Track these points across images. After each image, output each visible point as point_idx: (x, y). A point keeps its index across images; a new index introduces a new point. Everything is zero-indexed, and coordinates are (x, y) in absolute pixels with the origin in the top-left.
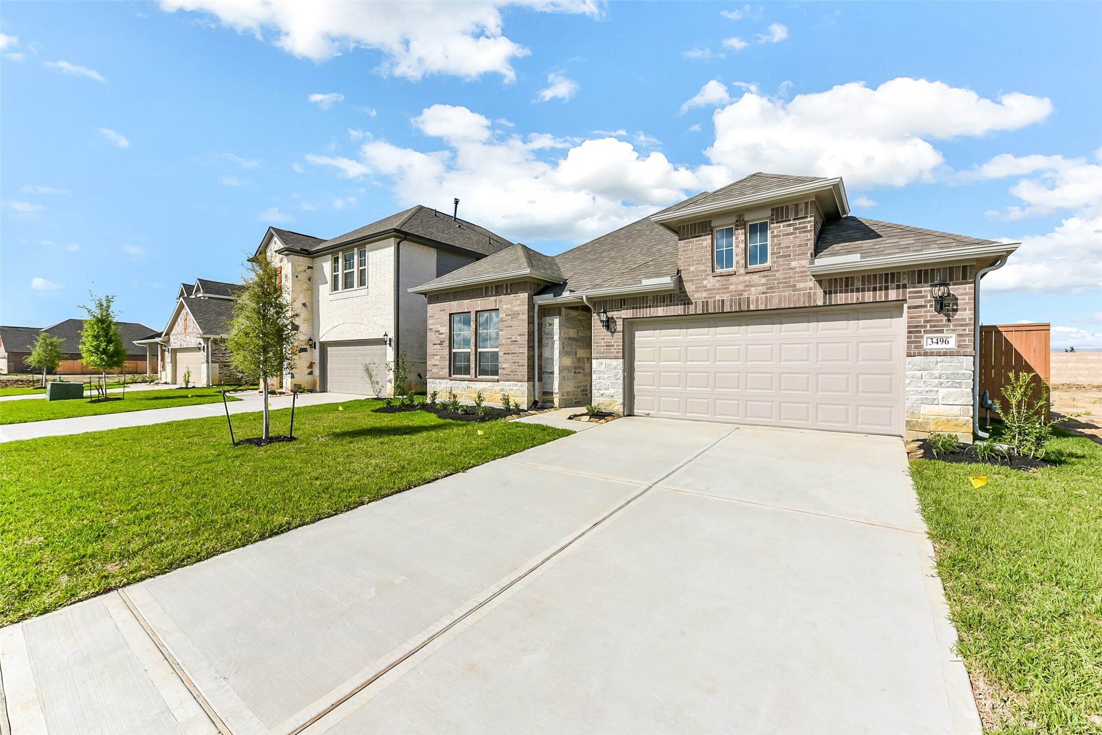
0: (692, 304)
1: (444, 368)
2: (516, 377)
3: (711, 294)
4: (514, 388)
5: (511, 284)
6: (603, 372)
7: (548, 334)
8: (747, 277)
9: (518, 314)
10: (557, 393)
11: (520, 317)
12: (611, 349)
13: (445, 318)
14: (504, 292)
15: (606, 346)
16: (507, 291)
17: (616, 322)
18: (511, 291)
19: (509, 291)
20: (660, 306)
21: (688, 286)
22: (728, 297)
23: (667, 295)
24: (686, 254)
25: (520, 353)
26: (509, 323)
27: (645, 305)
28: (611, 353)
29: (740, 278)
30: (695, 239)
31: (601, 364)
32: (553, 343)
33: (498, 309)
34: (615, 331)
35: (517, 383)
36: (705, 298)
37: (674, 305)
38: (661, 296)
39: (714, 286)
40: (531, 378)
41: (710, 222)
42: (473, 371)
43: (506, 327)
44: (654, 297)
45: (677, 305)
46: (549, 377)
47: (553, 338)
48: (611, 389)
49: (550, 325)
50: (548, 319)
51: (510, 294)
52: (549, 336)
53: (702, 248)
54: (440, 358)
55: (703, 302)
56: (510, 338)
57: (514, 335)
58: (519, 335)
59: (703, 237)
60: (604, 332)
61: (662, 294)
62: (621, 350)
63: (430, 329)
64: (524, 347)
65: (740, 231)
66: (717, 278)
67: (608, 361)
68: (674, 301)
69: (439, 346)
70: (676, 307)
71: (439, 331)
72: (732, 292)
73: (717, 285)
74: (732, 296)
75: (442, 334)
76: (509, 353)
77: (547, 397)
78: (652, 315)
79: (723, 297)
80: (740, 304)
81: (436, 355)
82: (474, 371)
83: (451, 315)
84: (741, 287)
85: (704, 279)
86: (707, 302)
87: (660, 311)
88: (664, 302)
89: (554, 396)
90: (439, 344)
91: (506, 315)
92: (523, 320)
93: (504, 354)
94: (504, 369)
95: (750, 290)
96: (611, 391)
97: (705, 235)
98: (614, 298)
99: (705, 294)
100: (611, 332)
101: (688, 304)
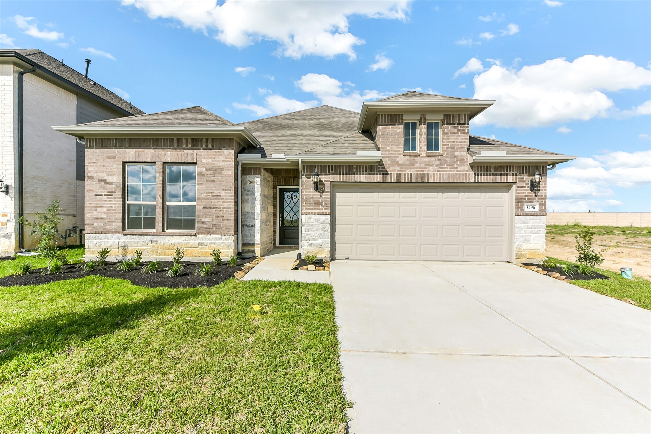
0: (388, 174)
1: (114, 222)
2: (220, 231)
3: (402, 168)
4: (217, 242)
5: (213, 140)
6: (312, 225)
7: (248, 191)
8: (428, 159)
9: (222, 170)
10: (259, 244)
11: (225, 172)
12: (319, 206)
13: (115, 166)
14: (204, 146)
15: (315, 203)
16: (207, 146)
17: (324, 184)
18: (213, 146)
19: (210, 146)
20: (363, 174)
21: (385, 160)
22: (414, 172)
23: (369, 166)
24: (384, 137)
25: (225, 208)
26: (211, 178)
27: (350, 172)
28: (320, 209)
29: (423, 159)
30: (390, 126)
31: (310, 218)
32: (254, 199)
33: (196, 163)
34: (323, 191)
35: (220, 236)
36: (398, 171)
37: (374, 174)
38: (363, 166)
39: (404, 162)
40: (236, 232)
41: (402, 115)
42: (159, 225)
43: (207, 181)
44: (357, 166)
45: (377, 174)
46: (249, 230)
47: (254, 194)
48: (319, 240)
49: (251, 182)
50: (248, 178)
51: (211, 149)
52: (249, 193)
53: (396, 133)
54: (108, 210)
55: (397, 174)
56: (212, 193)
57: (216, 190)
58: (223, 190)
59: (397, 126)
60: (313, 192)
61: (365, 165)
62: (329, 208)
63: (89, 177)
64: (230, 202)
65: (423, 126)
66: (406, 157)
67: (317, 216)
68: (374, 171)
69: (105, 197)
70: (376, 176)
71: (105, 180)
72: (416, 168)
73: (407, 162)
74: (417, 171)
75: (112, 183)
76: (210, 208)
77: (247, 248)
78: (356, 180)
79: (411, 171)
80: (422, 177)
81: (100, 207)
82: (161, 225)
83: (124, 163)
84: (423, 166)
85: (397, 157)
86: (400, 174)
87: (363, 178)
88: (366, 171)
89: (256, 246)
90: (105, 195)
91: (206, 170)
92: (229, 176)
93: (204, 208)
94: (203, 223)
95: (429, 168)
96: (319, 241)
97: (398, 125)
98: (322, 164)
99: (398, 168)
100: (319, 192)
101: (386, 174)
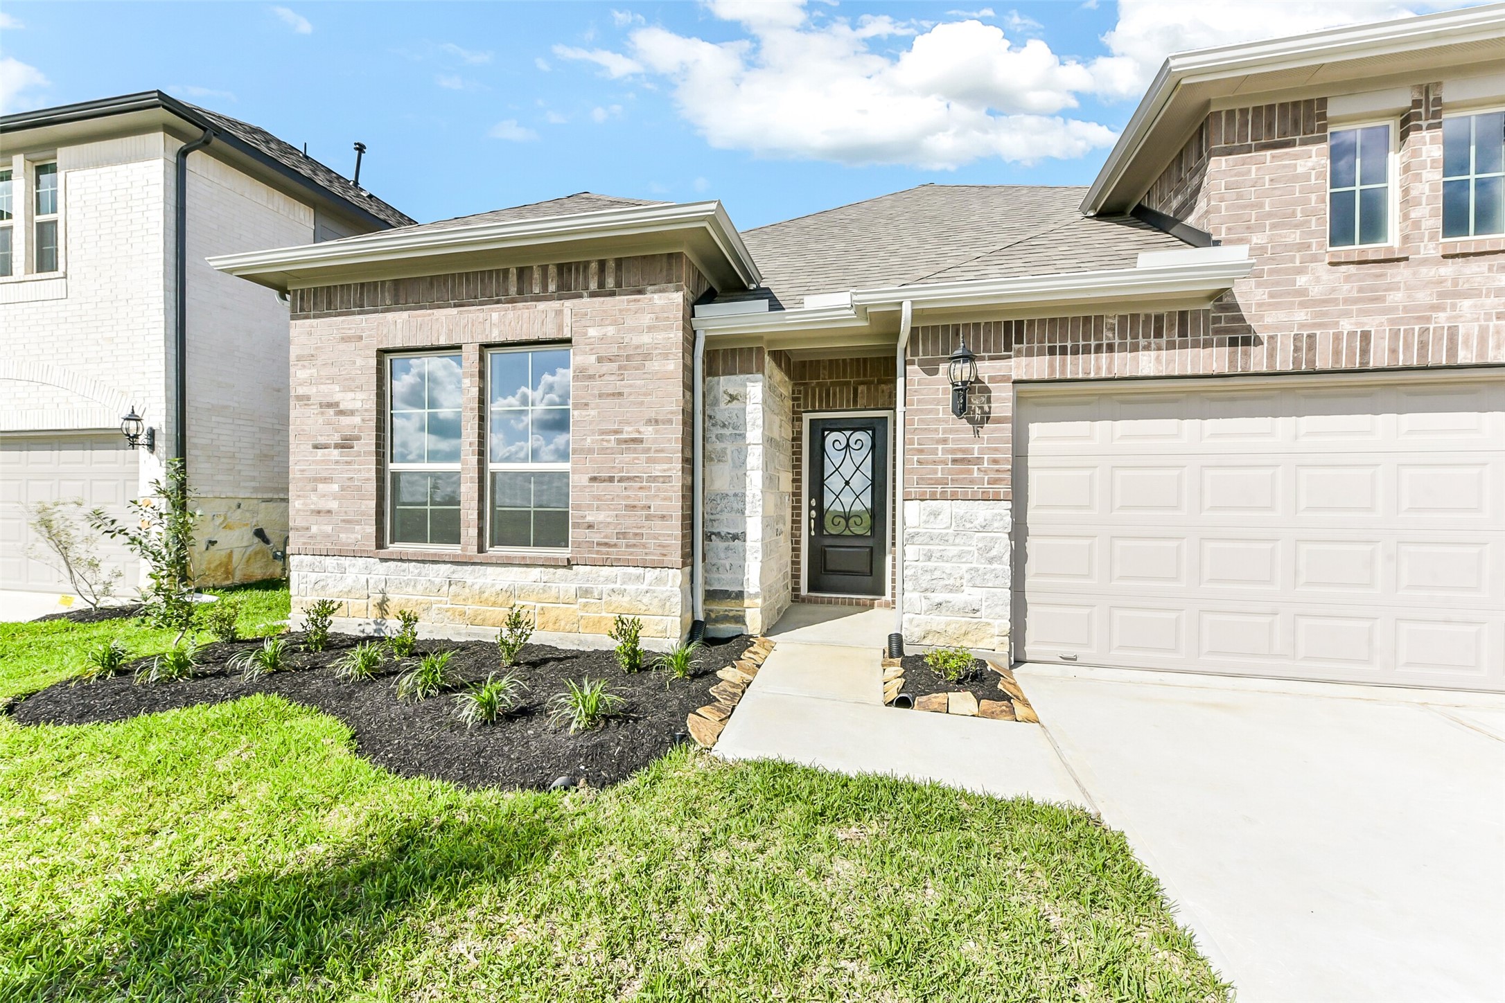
0: (1258, 342)
1: (358, 522)
2: (639, 553)
3: (1325, 314)
4: (631, 587)
5: (619, 262)
6: (944, 539)
7: (724, 426)
8: (1449, 269)
9: (647, 357)
10: (756, 595)
11: (654, 366)
12: (970, 472)
13: (359, 362)
14: (593, 286)
15: (955, 461)
16: (601, 284)
17: (987, 390)
18: (618, 284)
19: (610, 283)
20: (1147, 348)
21: (1244, 288)
22: (1381, 324)
23: (1171, 314)
24: (1239, 197)
25: (654, 479)
26: (612, 384)
27: (1093, 343)
28: (972, 482)
29: (1424, 271)
30: (1269, 153)
31: (935, 514)
32: (742, 454)
33: (569, 341)
34: (986, 418)
35: (641, 570)
36: (1302, 326)
37: (1196, 345)
38: (1148, 317)
39: (1333, 290)
40: (688, 557)
41: (1323, 102)
42: (469, 532)
43: (600, 396)
44: (1123, 319)
45: (1208, 344)
46: (727, 549)
47: (743, 436)
48: (967, 590)
49: (733, 398)
50: (725, 384)
51: (612, 294)
52: (727, 432)
53: (1296, 178)
54: (343, 489)
55: (1297, 338)
56: (616, 432)
57: (628, 423)
58: (649, 422)
59: (1297, 148)
60: (947, 422)
61: (1153, 312)
62: (1008, 476)
63: (299, 398)
64: (670, 460)
65: (1426, 135)
66: (1343, 268)
67: (960, 507)
68: (1196, 332)
69: (336, 452)
70: (1202, 352)
71: (337, 404)
72: (1393, 309)
73: (1347, 289)
74: (1392, 322)
75: (352, 413)
76: (611, 479)
77: (720, 607)
78: (1117, 372)
79: (1364, 324)
80: (1423, 346)
81: (326, 480)
82: (474, 532)
83: (382, 353)
84: (1424, 297)
85: (1300, 271)
86: (1311, 337)
87: (1148, 362)
88: (1158, 334)
89: (747, 602)
90: (337, 446)
91: (600, 360)
92: (667, 377)
93: (593, 479)
94: (590, 526)
95: (1454, 307)
96: (970, 596)
97: (1304, 143)
98: (982, 321)
99: (1301, 316)
100: (971, 421)
101: (1246, 342)
